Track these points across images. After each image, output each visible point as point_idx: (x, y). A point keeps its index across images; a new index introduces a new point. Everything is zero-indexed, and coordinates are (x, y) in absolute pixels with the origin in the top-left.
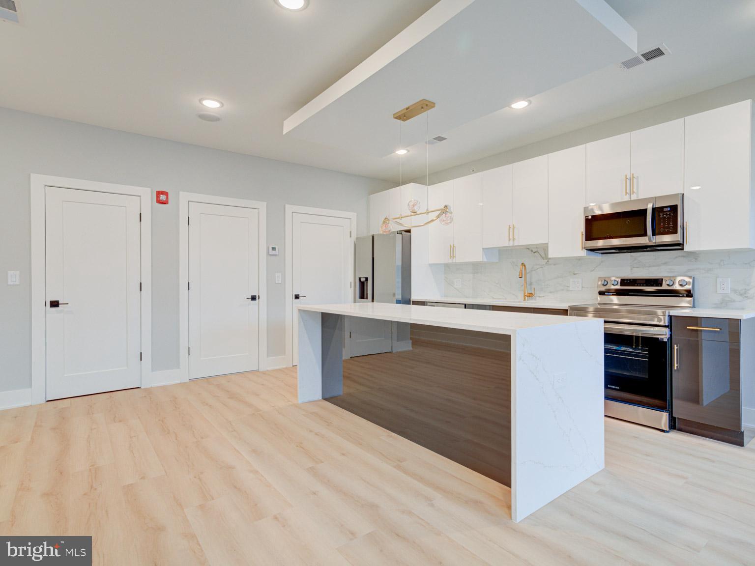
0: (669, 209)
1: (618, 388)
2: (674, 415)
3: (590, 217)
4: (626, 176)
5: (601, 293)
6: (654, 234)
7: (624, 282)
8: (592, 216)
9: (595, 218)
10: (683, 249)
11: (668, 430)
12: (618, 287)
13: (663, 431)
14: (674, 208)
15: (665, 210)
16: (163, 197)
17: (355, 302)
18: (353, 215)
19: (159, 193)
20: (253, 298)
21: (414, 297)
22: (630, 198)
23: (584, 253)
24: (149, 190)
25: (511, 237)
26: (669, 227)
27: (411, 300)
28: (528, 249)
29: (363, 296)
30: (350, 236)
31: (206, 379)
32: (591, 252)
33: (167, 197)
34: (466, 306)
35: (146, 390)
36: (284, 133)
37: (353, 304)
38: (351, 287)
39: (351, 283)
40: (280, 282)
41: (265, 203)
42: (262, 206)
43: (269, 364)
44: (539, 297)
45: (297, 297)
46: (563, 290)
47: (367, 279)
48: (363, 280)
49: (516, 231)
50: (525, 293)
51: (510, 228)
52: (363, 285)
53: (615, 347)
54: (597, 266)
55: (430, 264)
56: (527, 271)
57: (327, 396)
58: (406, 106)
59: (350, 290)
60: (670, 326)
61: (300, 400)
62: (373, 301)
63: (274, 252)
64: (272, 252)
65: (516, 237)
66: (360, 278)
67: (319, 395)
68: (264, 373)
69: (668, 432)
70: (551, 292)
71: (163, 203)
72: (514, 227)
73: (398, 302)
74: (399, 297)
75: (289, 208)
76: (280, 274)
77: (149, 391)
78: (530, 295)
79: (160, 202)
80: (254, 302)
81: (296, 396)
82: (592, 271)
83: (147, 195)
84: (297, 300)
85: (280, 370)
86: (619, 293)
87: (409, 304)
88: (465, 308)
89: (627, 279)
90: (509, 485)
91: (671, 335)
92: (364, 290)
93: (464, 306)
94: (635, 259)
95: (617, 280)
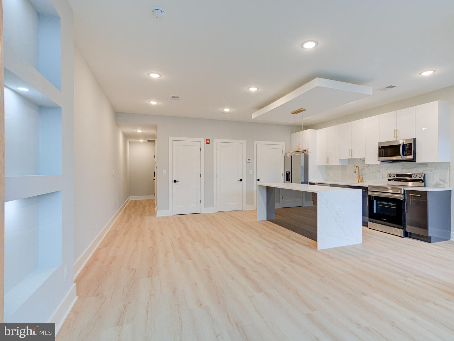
0: (409, 145)
1: (386, 220)
2: (406, 231)
3: (380, 147)
4: (394, 130)
5: (389, 180)
6: (403, 155)
7: (398, 175)
8: (381, 147)
9: (382, 147)
10: (415, 161)
11: (403, 236)
12: (395, 178)
13: (401, 237)
14: (411, 144)
15: (408, 145)
16: (208, 141)
17: (284, 182)
18: (283, 144)
19: (207, 140)
20: (241, 180)
21: (310, 181)
22: (396, 139)
23: (379, 162)
24: (203, 139)
25: (351, 154)
26: (409, 153)
27: (309, 182)
28: (361, 159)
29: (288, 180)
30: (282, 153)
31: (223, 212)
32: (382, 162)
33: (209, 141)
34: (330, 185)
35: (202, 214)
36: (252, 118)
37: (283, 183)
38: (282, 176)
39: (282, 174)
40: (251, 173)
41: (245, 141)
42: (244, 142)
43: (247, 208)
44: (365, 181)
45: (258, 180)
46: (375, 178)
47: (289, 172)
48: (287, 173)
49: (353, 151)
50: (359, 180)
51: (350, 150)
52: (288, 175)
53: (386, 203)
54: (388, 168)
55: (318, 166)
56: (360, 169)
57: (269, 219)
58: (295, 110)
59: (282, 178)
60: (404, 194)
61: (258, 220)
62: (292, 182)
63: (249, 161)
64: (248, 161)
65: (353, 154)
66: (286, 172)
67: (265, 219)
68: (245, 211)
69: (403, 237)
70: (370, 179)
71: (208, 144)
72: (352, 150)
73: (302, 183)
74: (303, 181)
75: (255, 142)
76: (251, 170)
77: (204, 215)
78: (361, 181)
79: (207, 143)
80: (241, 182)
81: (257, 219)
82: (387, 170)
83: (203, 141)
84: (259, 181)
85: (251, 211)
86: (396, 180)
87: (308, 184)
88: (330, 186)
89: (399, 174)
90: (316, 241)
91: (405, 198)
92: (288, 177)
93: (329, 185)
94: (403, 165)
95: (395, 174)
